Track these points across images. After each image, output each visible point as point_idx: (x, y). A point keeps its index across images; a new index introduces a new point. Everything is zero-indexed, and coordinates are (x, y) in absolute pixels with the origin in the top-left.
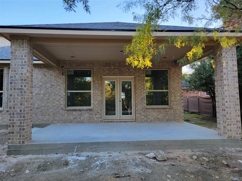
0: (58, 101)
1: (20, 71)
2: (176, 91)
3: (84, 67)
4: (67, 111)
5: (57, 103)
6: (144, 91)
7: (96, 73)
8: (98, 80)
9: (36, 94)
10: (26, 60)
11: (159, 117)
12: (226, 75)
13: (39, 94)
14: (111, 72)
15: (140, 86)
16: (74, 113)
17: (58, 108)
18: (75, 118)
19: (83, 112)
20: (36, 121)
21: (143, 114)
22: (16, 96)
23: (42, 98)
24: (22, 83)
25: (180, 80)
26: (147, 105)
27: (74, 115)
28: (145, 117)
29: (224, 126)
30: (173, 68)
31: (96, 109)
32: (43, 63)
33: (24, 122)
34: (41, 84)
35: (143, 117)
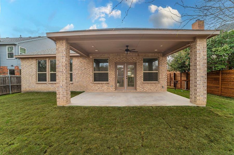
0: (89, 78)
1: (61, 60)
2: (163, 72)
3: (104, 57)
4: (94, 84)
5: (88, 79)
6: (142, 72)
7: (111, 61)
8: (112, 65)
9: (76, 74)
10: (65, 53)
11: (151, 88)
12: (199, 62)
13: (78, 74)
14: (121, 60)
15: (140, 69)
16: (98, 85)
17: (89, 82)
18: (99, 88)
19: (103, 84)
20: (77, 89)
21: (141, 86)
22: (60, 76)
23: (80, 76)
24: (63, 68)
25: (165, 65)
26: (144, 81)
27: (98, 86)
28: (142, 88)
29: (195, 97)
30: (161, 57)
31: (112, 83)
32: (79, 55)
33: (65, 92)
34: (79, 67)
35: (141, 88)
